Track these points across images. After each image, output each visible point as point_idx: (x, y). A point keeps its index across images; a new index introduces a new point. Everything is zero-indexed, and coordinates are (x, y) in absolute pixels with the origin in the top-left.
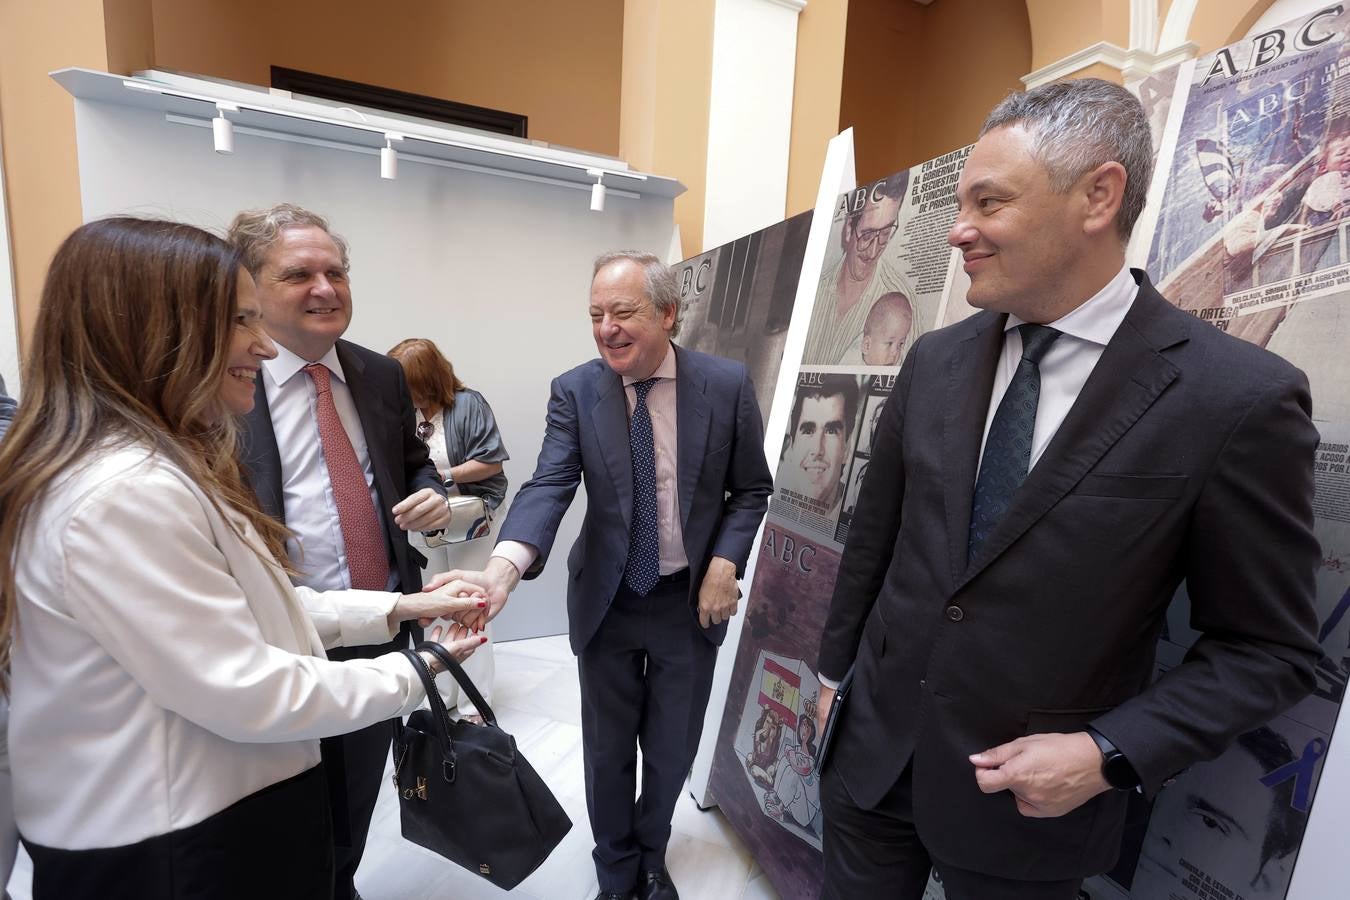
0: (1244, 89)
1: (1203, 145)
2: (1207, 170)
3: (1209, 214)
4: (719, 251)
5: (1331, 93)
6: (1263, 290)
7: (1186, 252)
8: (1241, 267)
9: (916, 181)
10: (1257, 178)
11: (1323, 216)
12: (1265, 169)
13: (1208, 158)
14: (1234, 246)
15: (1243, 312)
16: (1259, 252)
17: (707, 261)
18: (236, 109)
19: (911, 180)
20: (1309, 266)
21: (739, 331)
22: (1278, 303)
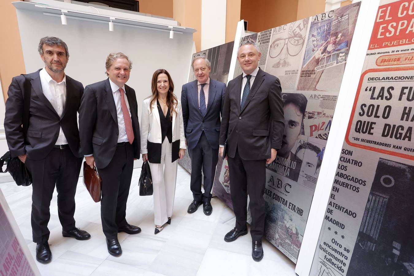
0: (319, 24)
1: (313, 36)
2: (313, 41)
3: (313, 50)
4: (208, 51)
5: (332, 28)
6: (320, 66)
7: (310, 58)
8: (318, 62)
9: (259, 36)
10: (320, 44)
11: (329, 52)
12: (322, 42)
13: (314, 39)
14: (317, 58)
15: (317, 71)
16: (320, 59)
17: (204, 53)
18: (67, 12)
19: (258, 36)
20: (327, 62)
21: (215, 74)
22: (322, 69)
